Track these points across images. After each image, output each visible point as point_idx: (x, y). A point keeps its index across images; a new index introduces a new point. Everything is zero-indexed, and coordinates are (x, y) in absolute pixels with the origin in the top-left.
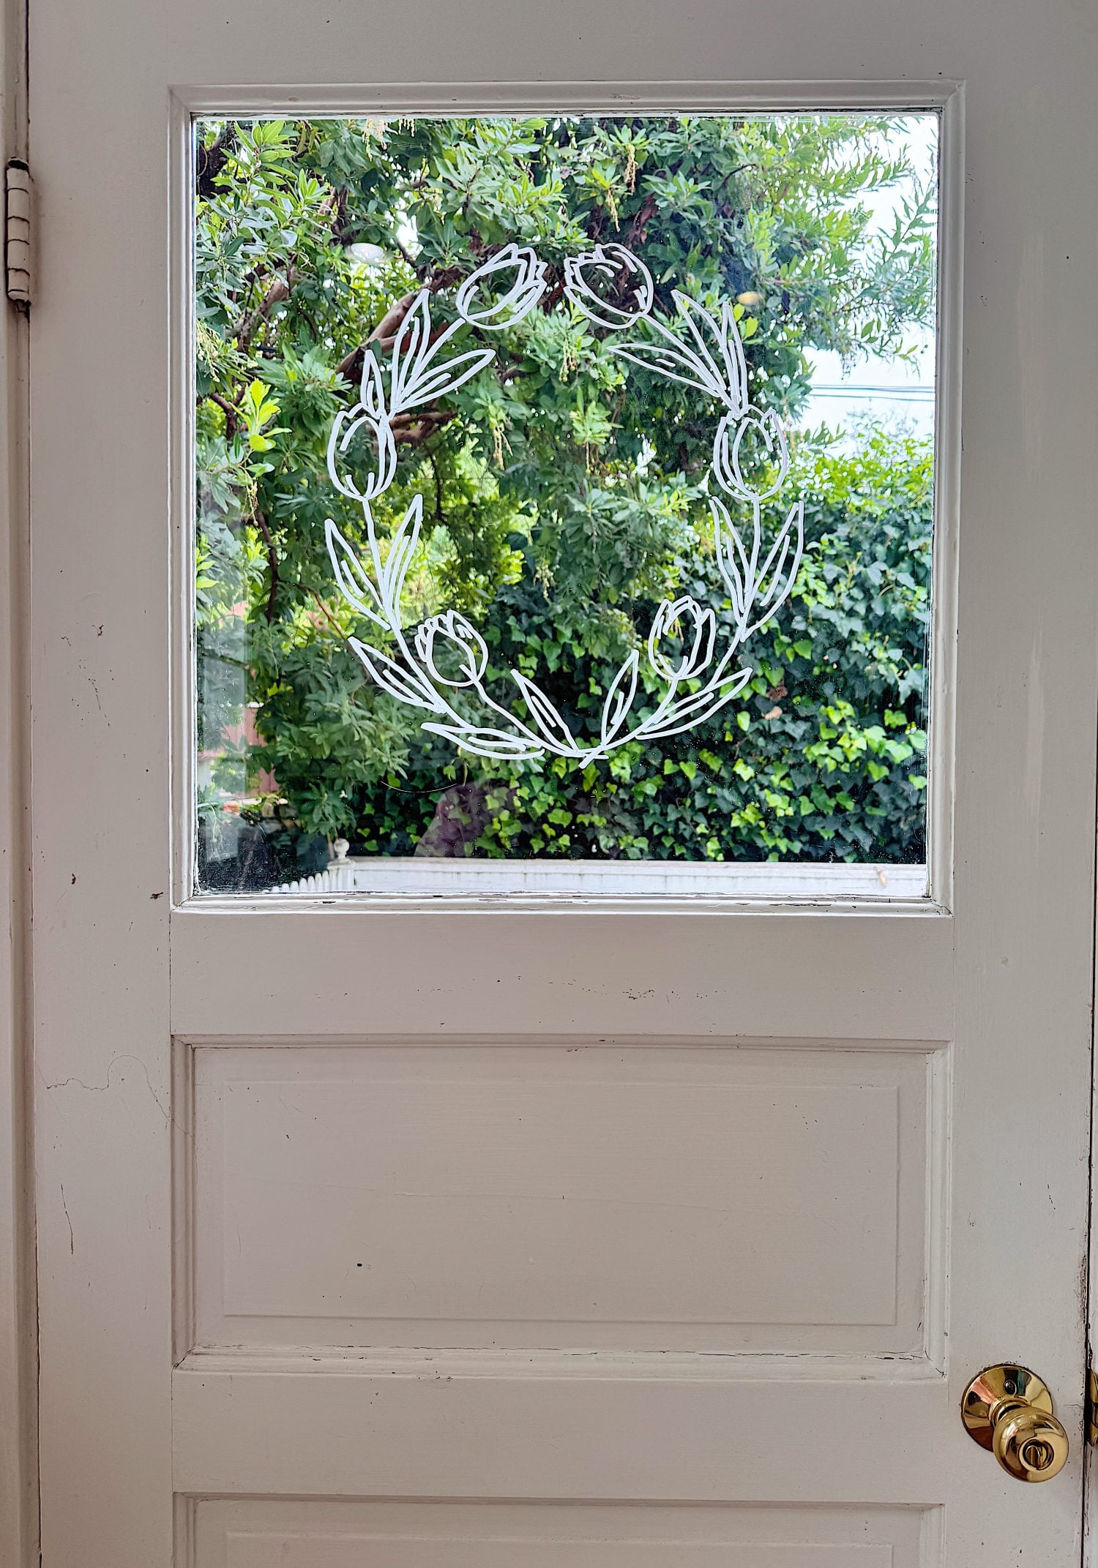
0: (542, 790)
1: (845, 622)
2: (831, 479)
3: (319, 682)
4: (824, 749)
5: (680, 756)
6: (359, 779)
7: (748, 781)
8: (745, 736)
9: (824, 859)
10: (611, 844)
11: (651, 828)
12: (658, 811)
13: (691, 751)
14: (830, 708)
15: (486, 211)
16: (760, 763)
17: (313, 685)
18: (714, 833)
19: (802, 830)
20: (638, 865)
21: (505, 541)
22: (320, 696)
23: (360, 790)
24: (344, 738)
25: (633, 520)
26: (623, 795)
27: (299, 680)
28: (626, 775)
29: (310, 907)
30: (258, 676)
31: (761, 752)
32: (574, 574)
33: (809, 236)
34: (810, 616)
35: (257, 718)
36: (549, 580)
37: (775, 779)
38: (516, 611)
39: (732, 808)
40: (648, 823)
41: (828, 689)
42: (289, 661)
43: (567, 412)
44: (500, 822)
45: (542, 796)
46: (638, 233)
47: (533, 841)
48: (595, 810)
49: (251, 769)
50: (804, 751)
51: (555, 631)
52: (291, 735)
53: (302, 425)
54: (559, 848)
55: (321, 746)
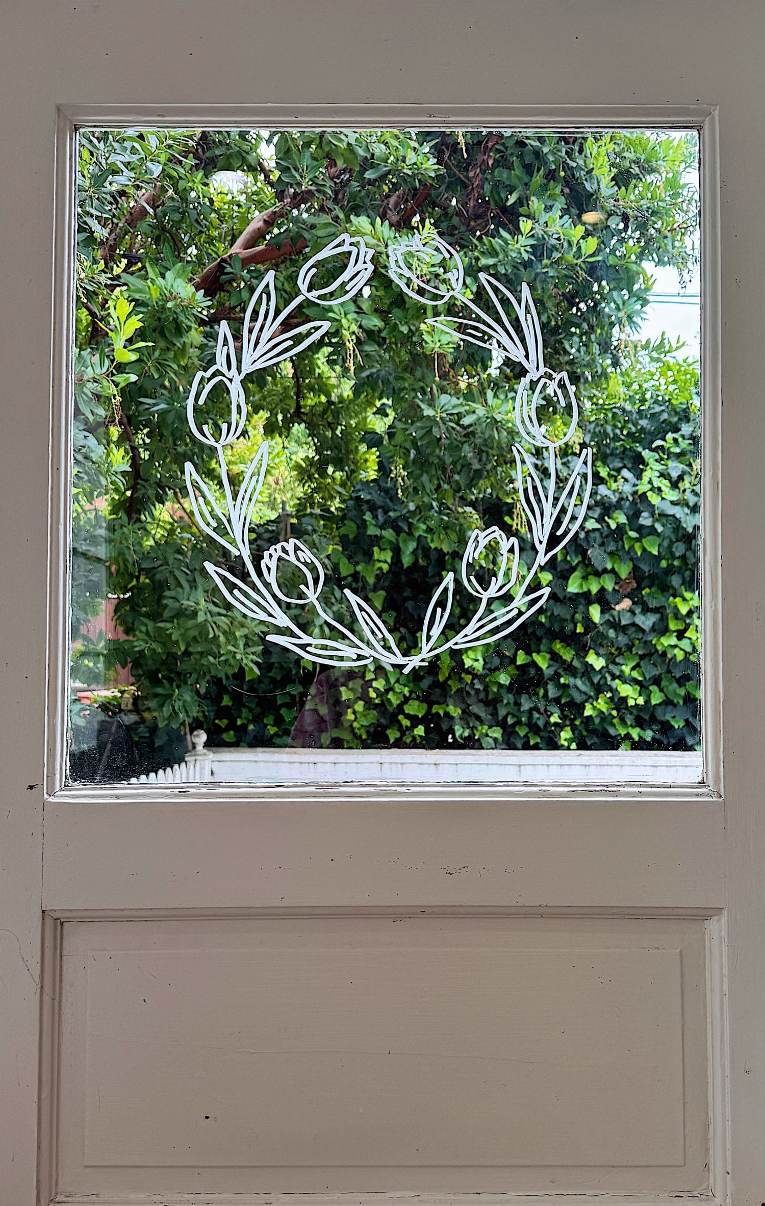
0: (398, 681)
1: (689, 518)
2: (675, 382)
3: (176, 578)
4: (673, 641)
5: (533, 647)
6: (213, 674)
7: (600, 670)
8: (597, 627)
9: (676, 748)
10: (466, 734)
11: (505, 717)
12: (512, 701)
13: (544, 641)
14: (678, 600)
15: (341, 140)
16: (613, 654)
17: (171, 581)
18: (568, 723)
19: (653, 719)
20: (492, 754)
21: (362, 440)
22: (178, 593)
23: (217, 682)
24: (200, 633)
25: (480, 424)
26: (478, 686)
27: (158, 577)
28: (479, 666)
29: (167, 796)
30: (118, 571)
31: (612, 643)
32: (427, 473)
33: (648, 161)
34: (657, 512)
35: (116, 611)
36: (403, 479)
37: (626, 669)
38: (373, 508)
39: (584, 697)
40: (502, 712)
41: (675, 581)
42: (149, 558)
43: (417, 323)
44: (354, 713)
45: (397, 687)
46: (486, 157)
47: (388, 732)
48: (450, 701)
49: (109, 665)
50: (654, 642)
51: (410, 525)
52: (147, 630)
53: (163, 335)
54: (414, 738)
55: (177, 642)
